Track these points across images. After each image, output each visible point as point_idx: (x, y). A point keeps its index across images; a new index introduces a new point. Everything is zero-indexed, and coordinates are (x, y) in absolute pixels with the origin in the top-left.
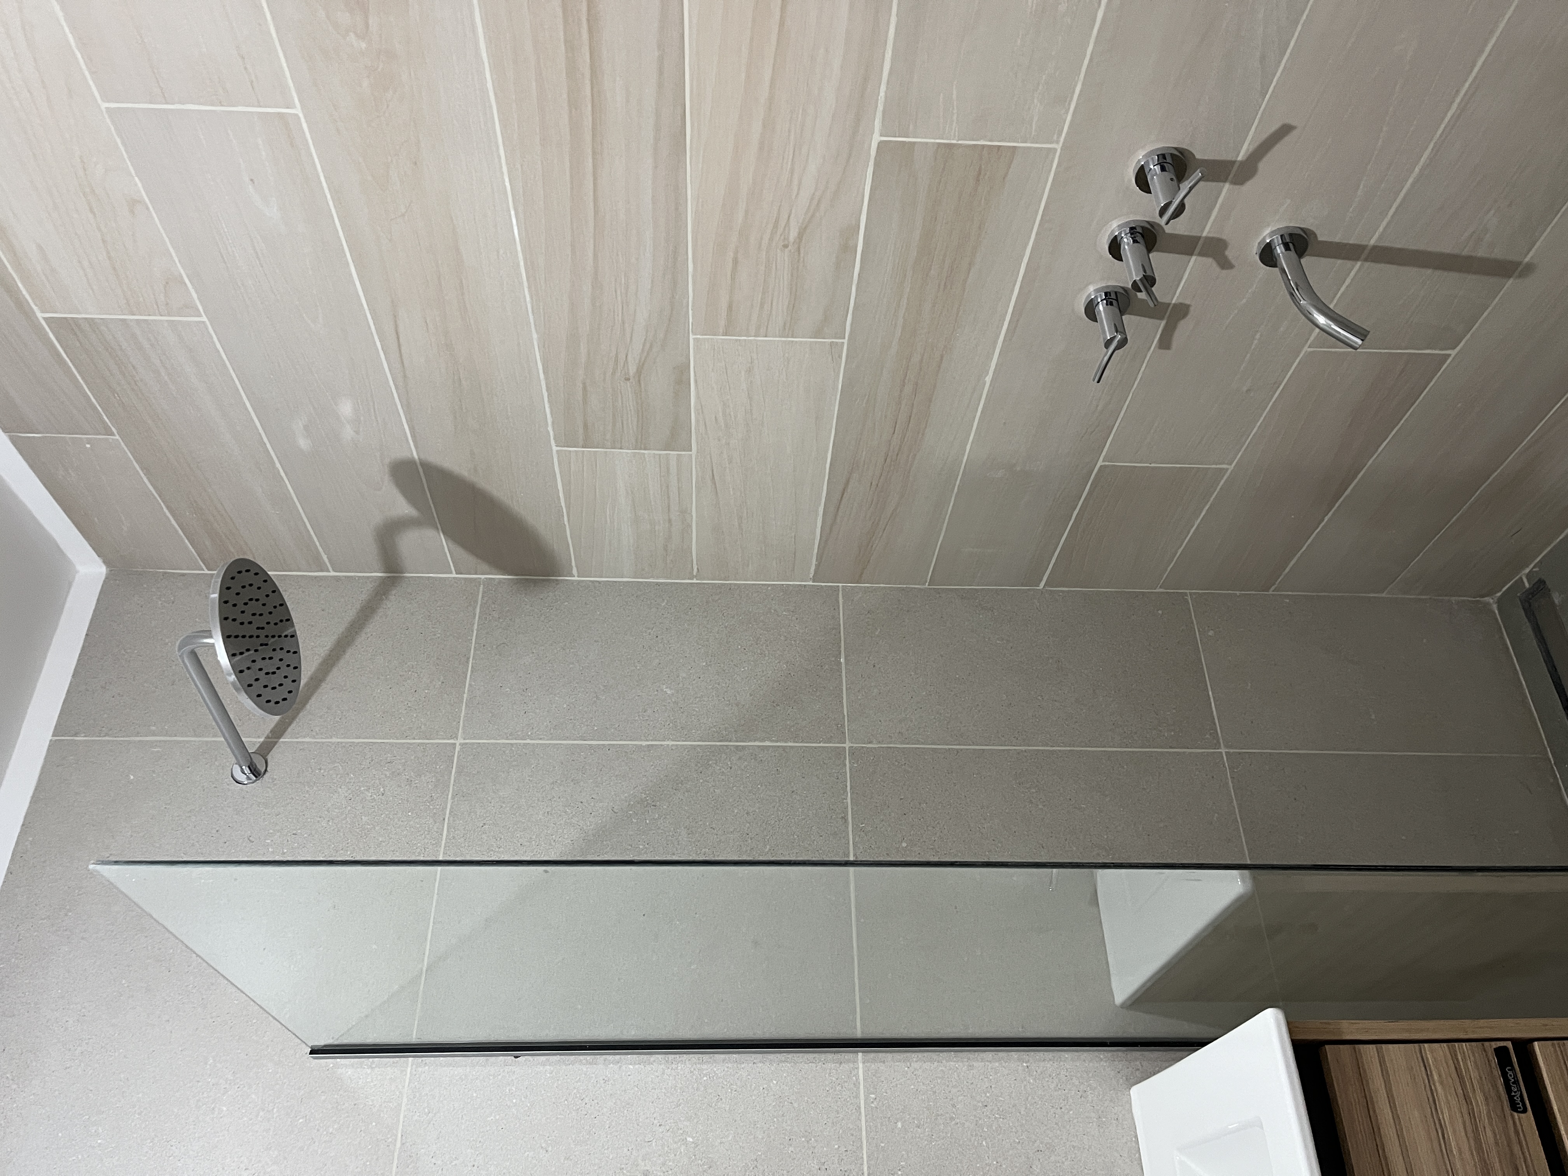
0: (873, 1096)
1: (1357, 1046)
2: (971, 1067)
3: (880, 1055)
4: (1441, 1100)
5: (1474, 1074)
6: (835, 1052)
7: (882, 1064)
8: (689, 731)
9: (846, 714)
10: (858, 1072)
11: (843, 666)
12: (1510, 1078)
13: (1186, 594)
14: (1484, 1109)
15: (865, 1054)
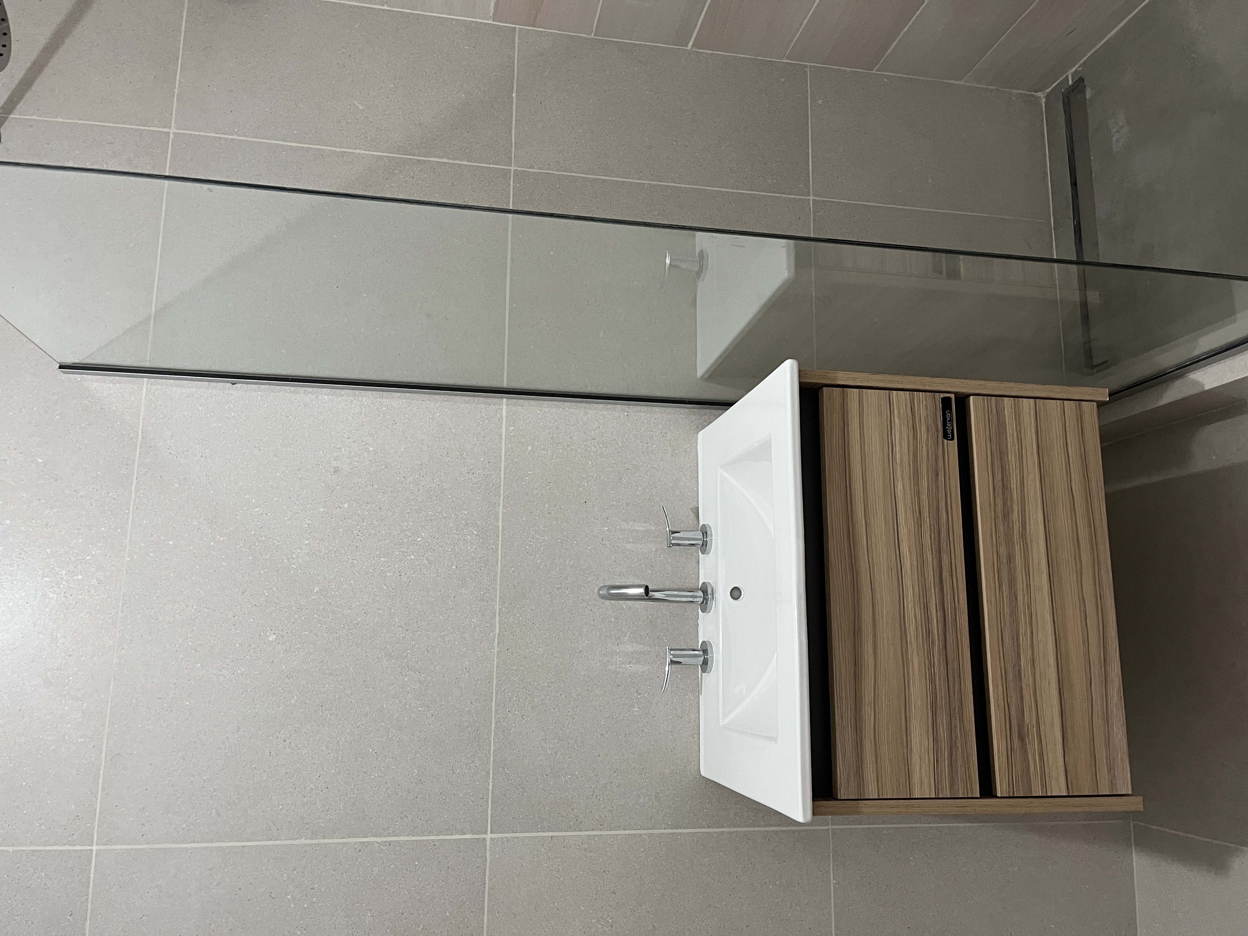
0: (512, 428)
1: (845, 389)
2: (586, 413)
3: (520, 401)
4: (896, 428)
5: (923, 413)
6: (485, 397)
7: (520, 407)
8: (377, 143)
9: (513, 142)
10: (502, 411)
11: (515, 99)
12: (947, 417)
13: (806, 66)
14: (924, 436)
15: (509, 400)
